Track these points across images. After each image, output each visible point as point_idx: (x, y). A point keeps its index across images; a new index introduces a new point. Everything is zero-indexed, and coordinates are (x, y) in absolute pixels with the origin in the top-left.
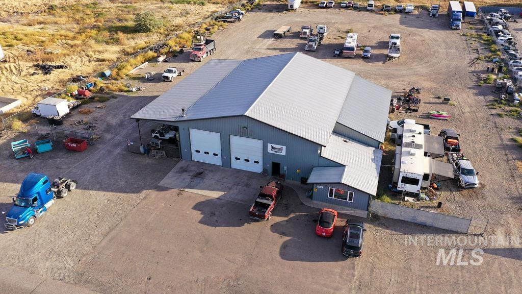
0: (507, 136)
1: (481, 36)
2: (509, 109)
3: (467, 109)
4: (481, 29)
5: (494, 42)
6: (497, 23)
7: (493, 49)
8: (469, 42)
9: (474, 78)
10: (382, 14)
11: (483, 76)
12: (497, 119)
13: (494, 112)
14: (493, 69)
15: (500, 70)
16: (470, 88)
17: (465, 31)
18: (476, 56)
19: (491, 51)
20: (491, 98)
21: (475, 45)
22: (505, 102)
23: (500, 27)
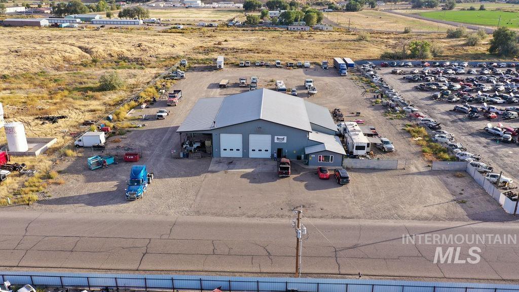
0: (400, 128)
1: (362, 79)
2: (395, 115)
3: (372, 118)
4: (360, 75)
5: (372, 82)
6: (369, 71)
7: (373, 86)
8: (356, 83)
9: (369, 102)
10: (289, 69)
11: (374, 100)
12: (391, 121)
13: (387, 117)
14: (378, 96)
15: (382, 97)
16: (368, 107)
17: (351, 77)
18: (364, 90)
19: (372, 87)
20: (383, 111)
21: (361, 84)
22: (391, 112)
23: (372, 73)
